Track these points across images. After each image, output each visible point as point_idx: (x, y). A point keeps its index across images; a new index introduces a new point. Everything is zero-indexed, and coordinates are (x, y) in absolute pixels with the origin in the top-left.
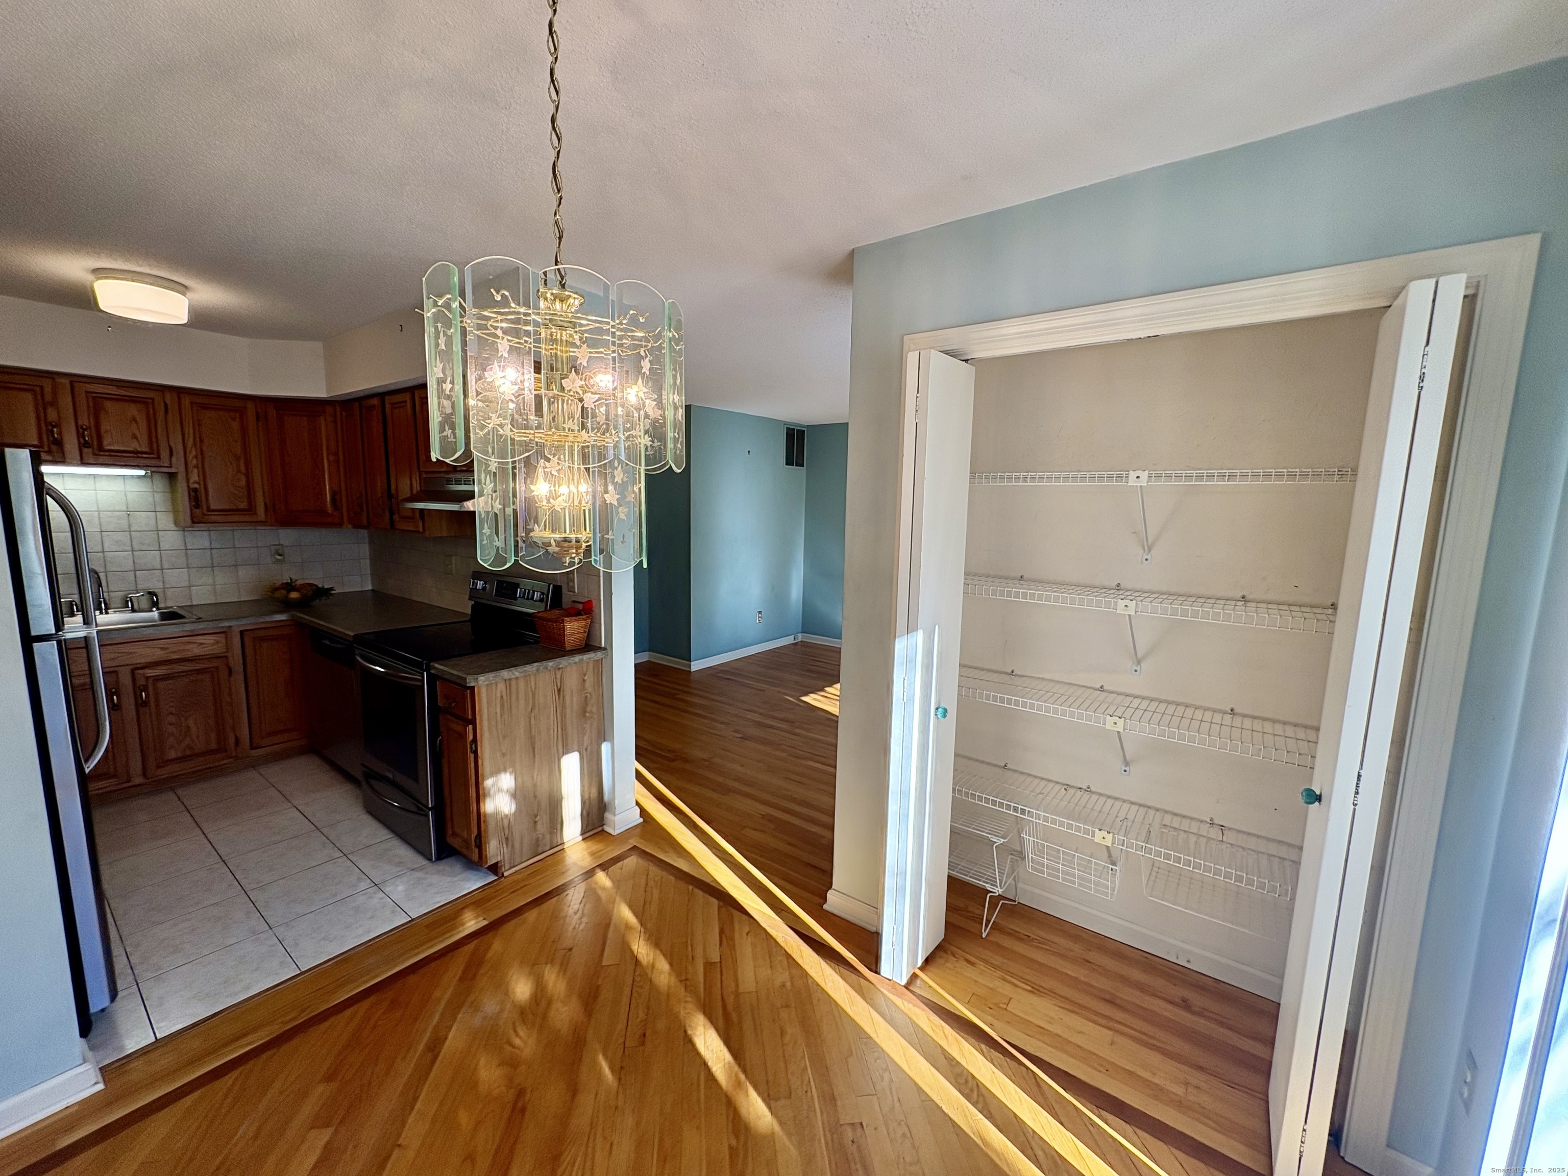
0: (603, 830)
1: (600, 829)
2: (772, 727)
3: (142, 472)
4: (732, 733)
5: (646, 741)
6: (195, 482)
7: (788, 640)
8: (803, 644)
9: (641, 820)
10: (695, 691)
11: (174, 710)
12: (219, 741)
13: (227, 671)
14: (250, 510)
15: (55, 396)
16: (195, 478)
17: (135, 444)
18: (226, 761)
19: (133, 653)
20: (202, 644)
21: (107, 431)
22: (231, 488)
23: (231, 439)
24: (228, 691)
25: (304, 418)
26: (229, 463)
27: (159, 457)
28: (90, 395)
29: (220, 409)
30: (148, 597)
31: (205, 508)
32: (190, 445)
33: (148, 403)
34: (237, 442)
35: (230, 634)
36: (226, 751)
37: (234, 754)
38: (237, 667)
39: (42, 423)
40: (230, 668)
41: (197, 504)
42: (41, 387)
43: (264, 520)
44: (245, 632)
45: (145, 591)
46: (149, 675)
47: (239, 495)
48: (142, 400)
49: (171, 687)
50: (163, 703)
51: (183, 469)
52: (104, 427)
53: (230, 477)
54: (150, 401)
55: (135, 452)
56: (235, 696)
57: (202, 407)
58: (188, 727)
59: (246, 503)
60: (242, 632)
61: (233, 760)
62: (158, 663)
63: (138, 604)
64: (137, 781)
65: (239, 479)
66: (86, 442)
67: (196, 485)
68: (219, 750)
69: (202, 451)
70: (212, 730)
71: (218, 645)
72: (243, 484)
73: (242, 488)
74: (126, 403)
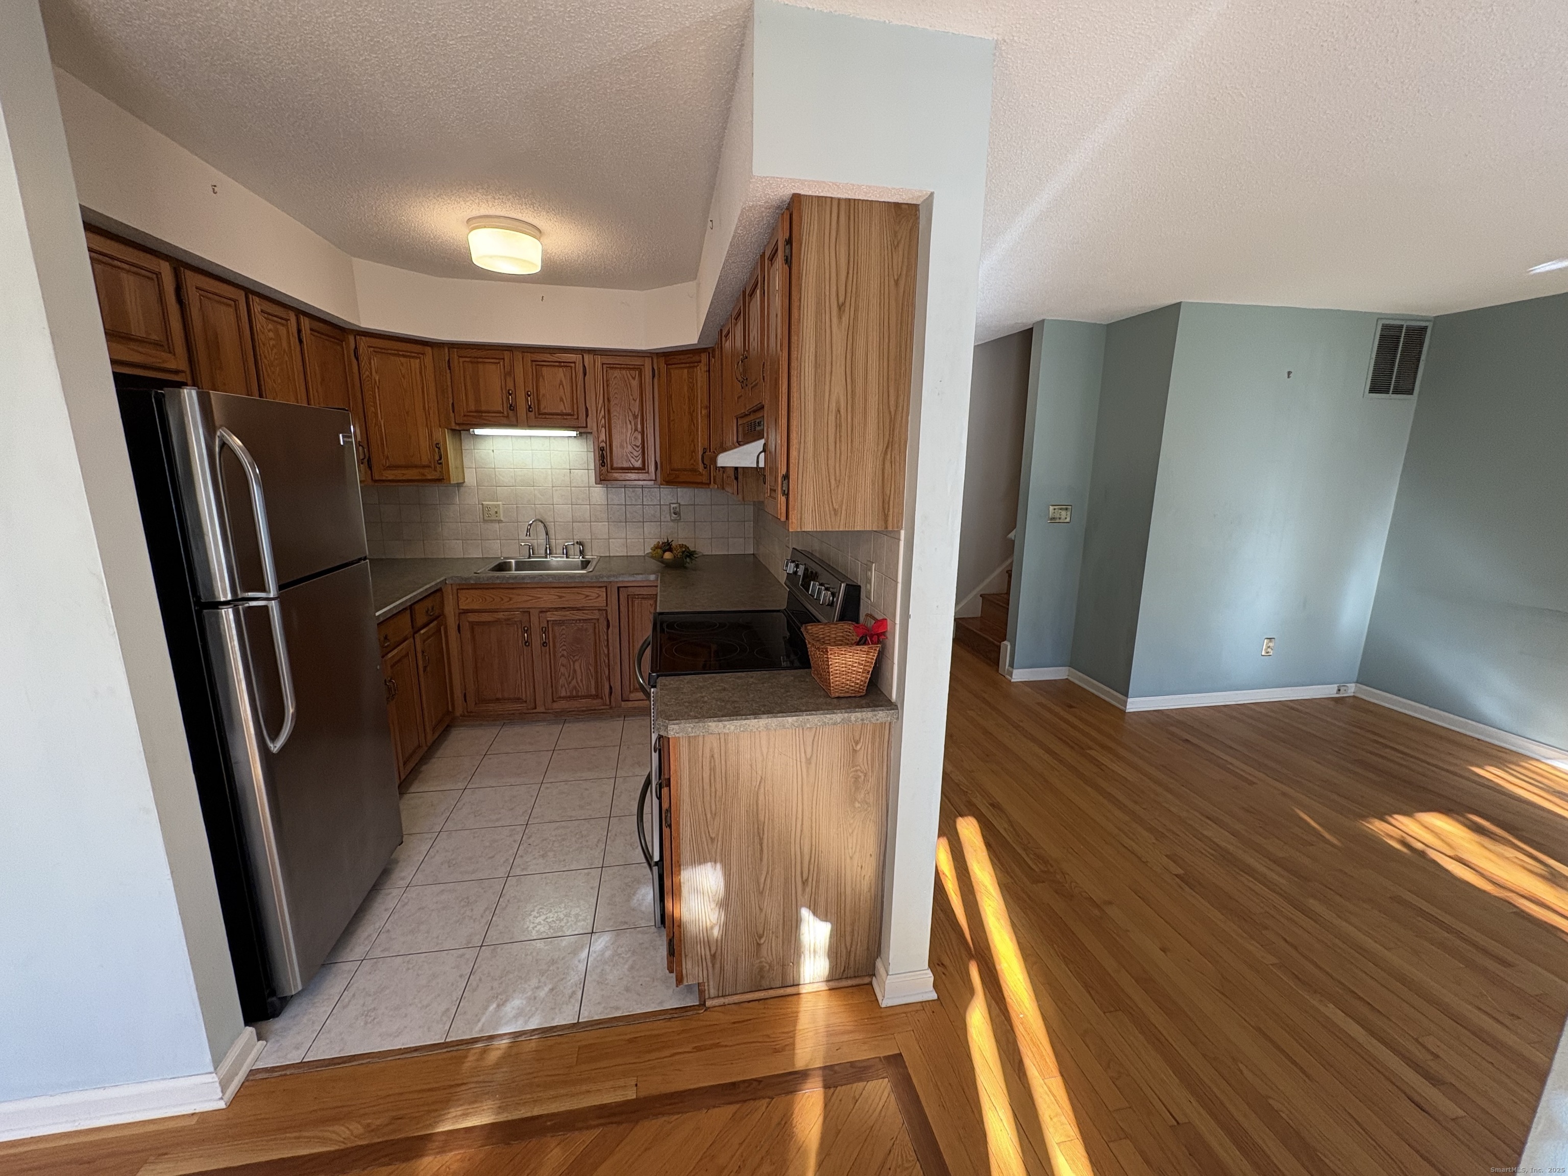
0: (871, 984)
1: (866, 980)
2: (1250, 871)
3: (574, 434)
4: (1165, 860)
5: (1010, 822)
6: (603, 441)
7: (1328, 691)
8: (1356, 703)
9: (934, 996)
10: (1122, 752)
11: (565, 653)
12: (597, 688)
13: (605, 623)
14: (643, 468)
15: (512, 366)
16: (603, 437)
17: (562, 407)
18: (603, 707)
19: (540, 598)
20: (587, 596)
21: (544, 395)
22: (629, 447)
23: (631, 398)
24: (606, 643)
25: (686, 371)
26: (628, 422)
27: (578, 419)
28: (534, 363)
29: (624, 368)
30: (577, 546)
31: (609, 466)
32: (600, 406)
33: (571, 367)
34: (635, 401)
35: (609, 589)
36: (602, 698)
37: (608, 702)
38: (614, 621)
39: (504, 392)
40: (608, 621)
41: (603, 462)
42: (504, 359)
43: (654, 478)
44: (621, 589)
45: (576, 541)
46: (549, 619)
47: (636, 454)
48: (568, 364)
49: (564, 632)
50: (558, 645)
51: (595, 429)
52: (542, 391)
53: (629, 435)
54: (573, 365)
55: (562, 414)
56: (611, 648)
57: (610, 368)
58: (575, 671)
59: (640, 461)
60: (618, 588)
61: (608, 707)
62: (557, 609)
63: (571, 552)
64: (541, 709)
65: (636, 438)
66: (530, 407)
67: (603, 444)
68: (596, 696)
69: (609, 411)
70: (592, 677)
71: (600, 599)
72: (639, 443)
73: (638, 447)
74: (557, 368)
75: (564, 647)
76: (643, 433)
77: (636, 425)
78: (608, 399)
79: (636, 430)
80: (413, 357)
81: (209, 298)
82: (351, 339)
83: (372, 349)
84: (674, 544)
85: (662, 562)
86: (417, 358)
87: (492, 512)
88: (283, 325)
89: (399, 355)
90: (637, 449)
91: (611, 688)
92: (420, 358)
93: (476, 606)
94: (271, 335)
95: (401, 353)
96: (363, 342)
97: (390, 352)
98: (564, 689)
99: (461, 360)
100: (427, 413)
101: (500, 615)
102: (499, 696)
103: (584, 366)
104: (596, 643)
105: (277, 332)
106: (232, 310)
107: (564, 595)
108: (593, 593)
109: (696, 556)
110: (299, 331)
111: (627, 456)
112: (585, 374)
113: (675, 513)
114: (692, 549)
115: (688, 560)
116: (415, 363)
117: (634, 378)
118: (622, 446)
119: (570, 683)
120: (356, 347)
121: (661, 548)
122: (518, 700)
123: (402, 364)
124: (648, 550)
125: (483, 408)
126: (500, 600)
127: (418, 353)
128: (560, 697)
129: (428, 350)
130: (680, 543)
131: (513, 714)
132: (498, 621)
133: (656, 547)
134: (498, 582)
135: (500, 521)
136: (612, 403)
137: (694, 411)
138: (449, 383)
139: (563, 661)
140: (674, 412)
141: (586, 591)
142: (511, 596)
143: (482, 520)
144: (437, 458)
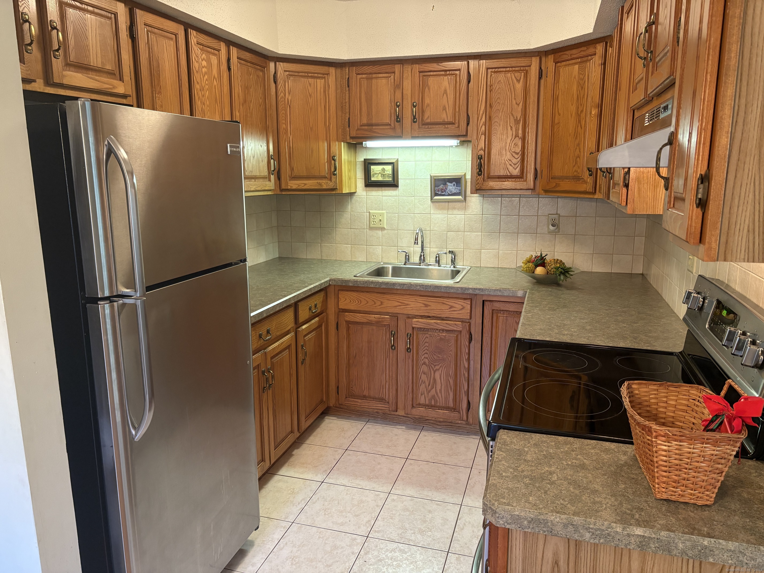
6: (481, 149)
11: (426, 361)
12: (455, 400)
13: (468, 336)
14: (521, 176)
15: (402, 78)
16: (482, 145)
17: (444, 116)
18: (459, 422)
19: (408, 305)
20: (452, 307)
21: (428, 105)
22: (508, 153)
23: (514, 102)
24: (467, 357)
25: (577, 67)
26: (509, 128)
27: (458, 127)
28: (421, 74)
29: (509, 71)
30: (450, 256)
31: (486, 175)
32: (481, 112)
33: (456, 75)
34: (518, 105)
35: (474, 303)
36: (459, 412)
37: (465, 418)
38: (476, 336)
39: (393, 104)
40: (471, 334)
41: (480, 170)
42: (394, 73)
43: (532, 187)
44: (486, 303)
45: (448, 250)
46: (414, 326)
47: (515, 161)
48: (452, 72)
49: (427, 340)
50: (420, 353)
51: (475, 137)
52: (427, 101)
53: (509, 141)
54: (458, 72)
55: (444, 123)
56: (472, 362)
57: (495, 72)
58: (435, 380)
59: (518, 169)
60: (483, 301)
61: (464, 422)
62: (422, 317)
63: (443, 261)
64: (401, 412)
65: (516, 145)
66: (415, 117)
67: (482, 152)
68: (454, 409)
69: (490, 117)
70: (451, 390)
71: (463, 311)
72: (518, 149)
73: (517, 154)
74: (442, 77)
75: (426, 356)
76: (524, 139)
77: (517, 130)
78: (490, 105)
79: (517, 136)
80: (319, 78)
81: (155, 33)
82: (272, 65)
83: (288, 73)
84: (548, 258)
85: (534, 278)
86: (322, 78)
87: (377, 220)
88: (214, 54)
89: (308, 77)
90: (516, 156)
91: (469, 403)
92: (324, 78)
93: (352, 308)
94: (204, 63)
95: (310, 75)
96: (281, 66)
97: (301, 74)
98: (423, 396)
99: (359, 76)
100: (328, 129)
101: (373, 317)
102: (366, 393)
103: (469, 72)
104: (457, 355)
105: (208, 61)
106: (172, 43)
107: (429, 303)
108: (458, 304)
109: (572, 273)
110: (229, 60)
111: (505, 164)
112: (469, 82)
113: (553, 225)
114: (568, 265)
115: (562, 277)
116: (320, 83)
117: (518, 81)
118: (500, 154)
119: (429, 392)
120: (275, 72)
121: (533, 262)
122: (382, 400)
123: (310, 84)
124: (520, 264)
125: (374, 121)
126: (373, 303)
127: (323, 74)
128: (420, 404)
129: (332, 70)
130: (556, 258)
131: (377, 412)
132: (369, 323)
133: (529, 261)
134: (372, 286)
135: (383, 229)
136: (494, 109)
137: (582, 111)
138: (347, 100)
139: (424, 368)
140: (559, 115)
141: (451, 302)
142: (382, 300)
143: (368, 228)
144: (333, 169)
